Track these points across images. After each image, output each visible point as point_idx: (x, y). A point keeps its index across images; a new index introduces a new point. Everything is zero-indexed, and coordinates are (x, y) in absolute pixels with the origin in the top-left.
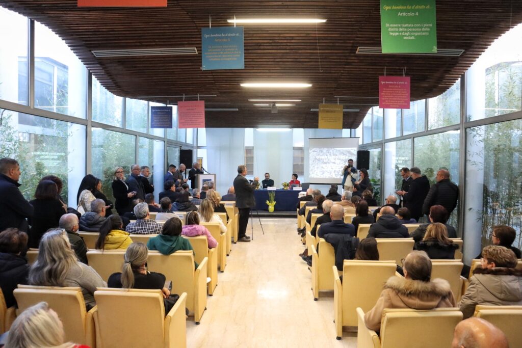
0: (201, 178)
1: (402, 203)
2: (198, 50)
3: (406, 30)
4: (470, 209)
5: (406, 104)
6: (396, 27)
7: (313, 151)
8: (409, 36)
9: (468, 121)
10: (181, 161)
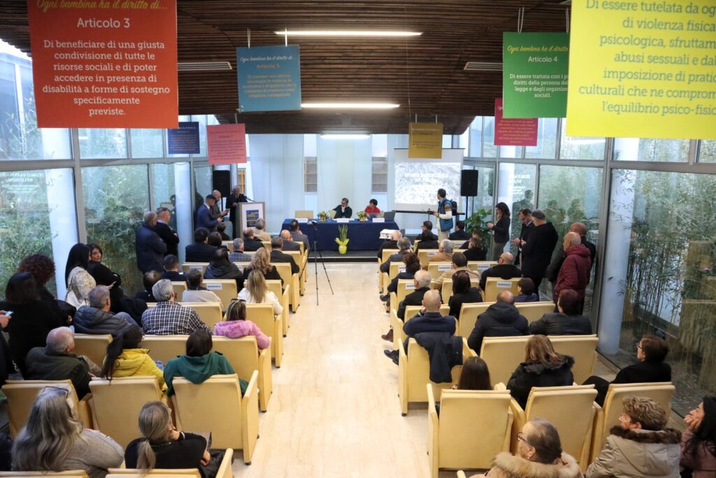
0: (245, 208)
1: (521, 254)
2: (232, 65)
3: (538, 83)
4: (611, 278)
5: (532, 139)
6: (524, 79)
7: (400, 167)
8: (542, 92)
9: (614, 159)
10: (215, 186)
